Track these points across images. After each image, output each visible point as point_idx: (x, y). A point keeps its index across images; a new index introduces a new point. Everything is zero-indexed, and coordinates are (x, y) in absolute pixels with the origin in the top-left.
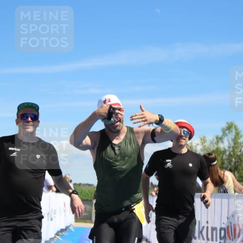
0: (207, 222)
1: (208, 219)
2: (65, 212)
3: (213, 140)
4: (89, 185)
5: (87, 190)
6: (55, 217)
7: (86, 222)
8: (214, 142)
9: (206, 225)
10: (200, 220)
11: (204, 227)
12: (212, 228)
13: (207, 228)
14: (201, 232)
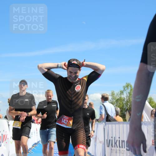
1: (119, 136)
2: (37, 133)
6: (32, 136)
10: (115, 136)
11: (117, 140)
12: (122, 141)
13: (119, 141)
14: (116, 143)
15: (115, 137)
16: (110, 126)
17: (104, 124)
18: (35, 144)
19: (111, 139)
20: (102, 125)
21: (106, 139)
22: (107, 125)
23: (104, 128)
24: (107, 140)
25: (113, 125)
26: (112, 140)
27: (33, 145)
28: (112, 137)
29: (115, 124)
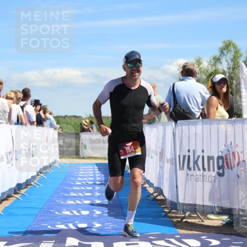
0: (203, 151)
1: (203, 147)
3: (211, 60)
4: (75, 117)
5: (73, 123)
7: (73, 158)
8: (212, 64)
9: (201, 154)
10: (194, 149)
11: (199, 156)
12: (208, 157)
13: (203, 157)
14: (196, 162)
15: (194, 151)
16: (185, 128)
17: (174, 125)
18: (45, 168)
19: (187, 154)
20: (170, 126)
21: (178, 154)
22: (181, 127)
23: (173, 133)
24: (179, 156)
25: (190, 126)
26: (189, 156)
27: (41, 169)
28: (189, 151)
29: (195, 124)
